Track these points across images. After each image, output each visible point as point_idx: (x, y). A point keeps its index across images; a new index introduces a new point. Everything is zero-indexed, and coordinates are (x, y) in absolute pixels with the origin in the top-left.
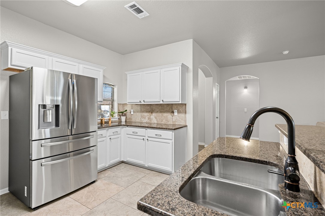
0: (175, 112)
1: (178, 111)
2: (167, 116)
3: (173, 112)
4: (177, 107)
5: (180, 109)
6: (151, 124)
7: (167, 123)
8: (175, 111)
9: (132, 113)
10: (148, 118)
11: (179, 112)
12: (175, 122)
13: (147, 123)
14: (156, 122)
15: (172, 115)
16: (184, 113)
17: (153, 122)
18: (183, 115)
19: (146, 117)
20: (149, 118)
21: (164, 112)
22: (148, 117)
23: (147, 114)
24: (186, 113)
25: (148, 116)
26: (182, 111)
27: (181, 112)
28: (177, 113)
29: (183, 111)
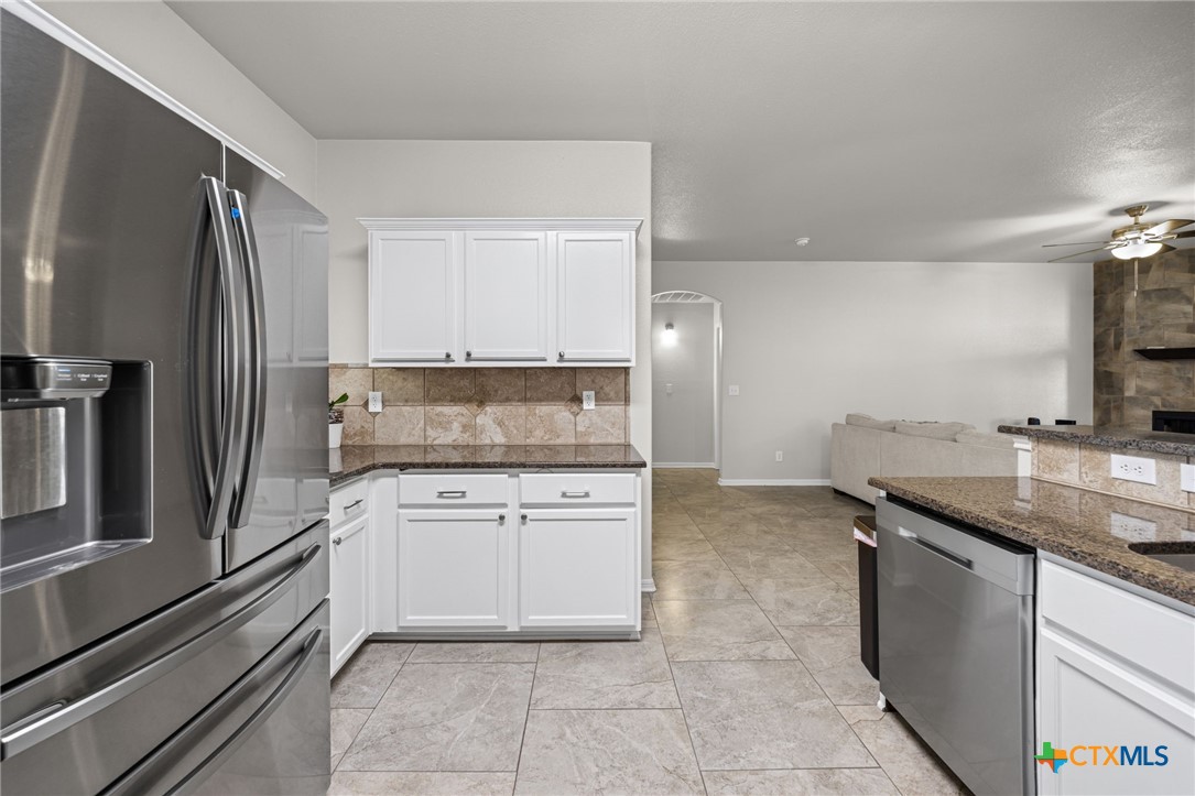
0: (584, 397)
1: (596, 394)
2: (551, 416)
3: (578, 400)
4: (593, 381)
5: (607, 389)
6: (476, 449)
7: (552, 442)
8: (585, 393)
9: (375, 407)
10: (464, 426)
11: (600, 399)
12: (584, 434)
13: (455, 447)
14: (500, 439)
15: (575, 408)
16: (620, 400)
17: (488, 441)
18: (616, 409)
19: (450, 422)
20: (465, 428)
21: (540, 400)
22: (464, 420)
23: (455, 408)
24: (627, 401)
25: (460, 418)
26: (612, 394)
27: (609, 400)
28: (593, 403)
29: (616, 393)
